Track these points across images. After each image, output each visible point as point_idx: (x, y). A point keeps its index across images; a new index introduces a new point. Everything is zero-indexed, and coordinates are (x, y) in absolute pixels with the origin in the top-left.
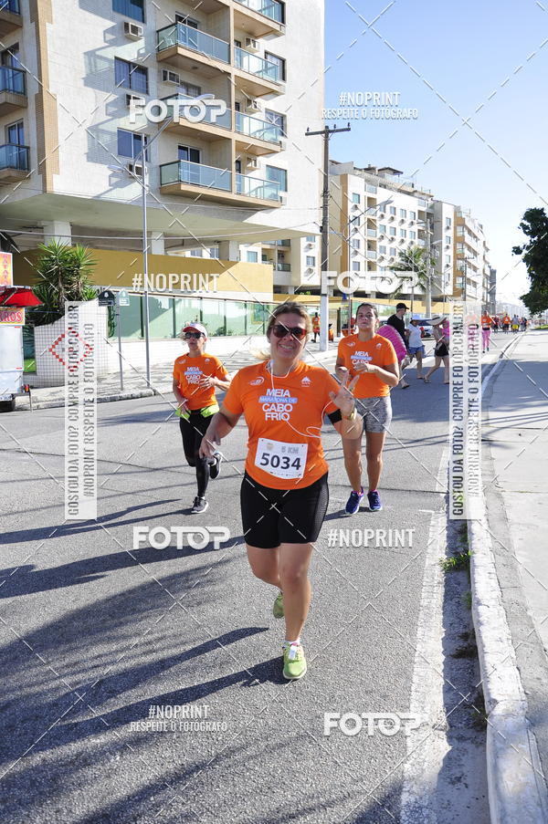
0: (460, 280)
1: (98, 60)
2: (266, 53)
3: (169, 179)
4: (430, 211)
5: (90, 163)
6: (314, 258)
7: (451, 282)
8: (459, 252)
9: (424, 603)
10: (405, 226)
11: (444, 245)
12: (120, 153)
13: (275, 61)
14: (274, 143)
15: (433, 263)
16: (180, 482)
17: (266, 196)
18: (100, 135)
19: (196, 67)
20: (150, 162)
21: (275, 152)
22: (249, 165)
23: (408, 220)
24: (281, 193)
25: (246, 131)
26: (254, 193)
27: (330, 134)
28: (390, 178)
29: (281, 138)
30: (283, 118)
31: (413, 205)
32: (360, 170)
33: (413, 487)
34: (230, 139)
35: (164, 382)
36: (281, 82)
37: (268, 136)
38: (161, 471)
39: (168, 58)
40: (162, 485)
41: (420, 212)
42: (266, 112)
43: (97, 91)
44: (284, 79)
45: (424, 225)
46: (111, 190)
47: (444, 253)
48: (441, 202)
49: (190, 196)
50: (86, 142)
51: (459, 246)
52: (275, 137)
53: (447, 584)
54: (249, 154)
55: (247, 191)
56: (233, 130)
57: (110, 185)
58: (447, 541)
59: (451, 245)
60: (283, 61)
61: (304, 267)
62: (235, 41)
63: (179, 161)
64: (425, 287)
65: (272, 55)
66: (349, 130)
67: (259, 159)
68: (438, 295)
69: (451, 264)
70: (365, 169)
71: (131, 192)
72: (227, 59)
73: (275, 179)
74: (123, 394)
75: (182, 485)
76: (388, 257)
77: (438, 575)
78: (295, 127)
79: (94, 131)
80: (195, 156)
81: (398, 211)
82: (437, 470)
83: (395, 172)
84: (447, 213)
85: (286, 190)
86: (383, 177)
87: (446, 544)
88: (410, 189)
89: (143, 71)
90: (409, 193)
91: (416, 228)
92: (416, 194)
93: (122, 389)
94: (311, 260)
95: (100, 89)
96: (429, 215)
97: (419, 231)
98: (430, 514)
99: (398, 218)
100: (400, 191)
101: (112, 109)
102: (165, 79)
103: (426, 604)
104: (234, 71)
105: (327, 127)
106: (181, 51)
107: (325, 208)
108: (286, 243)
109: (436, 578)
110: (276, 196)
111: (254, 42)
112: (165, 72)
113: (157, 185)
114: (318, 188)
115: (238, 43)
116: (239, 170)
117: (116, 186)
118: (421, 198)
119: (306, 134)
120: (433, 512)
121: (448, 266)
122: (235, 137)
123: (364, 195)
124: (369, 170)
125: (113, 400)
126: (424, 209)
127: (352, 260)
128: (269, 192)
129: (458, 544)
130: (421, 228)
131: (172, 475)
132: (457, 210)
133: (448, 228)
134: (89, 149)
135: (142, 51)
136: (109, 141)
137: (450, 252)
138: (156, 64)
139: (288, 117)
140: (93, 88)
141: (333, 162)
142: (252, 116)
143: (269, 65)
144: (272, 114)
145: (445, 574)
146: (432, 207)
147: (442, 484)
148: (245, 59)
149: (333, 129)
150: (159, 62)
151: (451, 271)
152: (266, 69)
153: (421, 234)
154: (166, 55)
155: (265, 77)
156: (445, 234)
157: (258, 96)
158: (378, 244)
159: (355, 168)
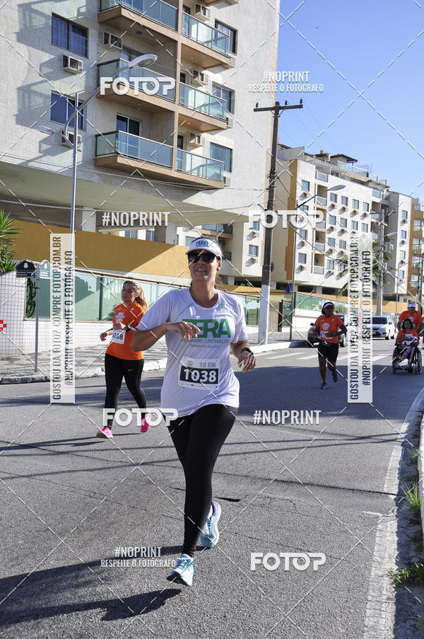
0: (415, 278)
1: (34, 15)
2: (217, 22)
3: (104, 151)
4: (385, 203)
5: (19, 127)
6: (257, 247)
7: (405, 280)
8: (414, 248)
9: (369, 622)
10: (357, 218)
11: (399, 239)
12: (53, 118)
13: (225, 31)
14: (221, 120)
15: (386, 258)
16: (86, 467)
17: (209, 175)
18: (32, 96)
19: (140, 31)
20: (85, 130)
21: (220, 129)
22: (193, 141)
23: (361, 211)
24: (225, 174)
25: (191, 104)
26: (196, 171)
27: (280, 111)
28: (343, 166)
29: (227, 115)
30: (230, 93)
31: (367, 195)
32: (312, 156)
33: (356, 486)
34: (173, 112)
35: (85, 365)
36: (230, 55)
37: (214, 111)
38: (66, 455)
39: (110, 19)
40: (64, 469)
41: (374, 203)
42: (213, 86)
43: (31, 49)
44: (234, 51)
45: (378, 215)
46: (40, 157)
47: (399, 249)
48: (398, 194)
49: (127, 170)
50: (16, 103)
51: (415, 242)
52: (221, 113)
53: (399, 600)
54: (193, 130)
55: (188, 169)
56: (177, 102)
57: (40, 152)
58: (398, 549)
59: (407, 240)
60: (235, 32)
61: (246, 257)
62: (184, 6)
63: (116, 132)
64: (377, 283)
65: (224, 25)
66: (301, 107)
67: (204, 135)
68: (390, 294)
69: (406, 260)
70: (317, 155)
71: (62, 162)
72: (174, 25)
73: (219, 158)
74: (36, 376)
75: (88, 470)
76: (337, 249)
77: (387, 590)
78: (243, 103)
79: (25, 91)
80: (134, 128)
81: (350, 202)
82: (386, 469)
83: (349, 160)
84: (404, 205)
85: (231, 171)
86: (336, 164)
87: (397, 553)
88: (364, 179)
89: (82, 31)
90: (362, 183)
91: (368, 220)
92: (370, 184)
93: (36, 370)
94: (253, 249)
95: (34, 47)
96: (384, 206)
97: (372, 223)
98: (378, 517)
99: (350, 208)
100: (354, 180)
101: (47, 70)
102: (106, 42)
103: (371, 624)
104: (181, 40)
105: (277, 103)
106: (125, 13)
107: (271, 189)
108: (228, 229)
109: (384, 592)
110: (219, 176)
111: (204, 9)
112: (107, 35)
113: (91, 155)
114: (265, 169)
115: (187, 9)
116: (181, 146)
117: (46, 153)
118: (377, 189)
119: (255, 110)
120: (381, 515)
121: (402, 262)
122: (178, 110)
123: (314, 182)
124: (322, 156)
125: (24, 381)
126: (378, 200)
127: (298, 251)
128: (212, 171)
129: (412, 554)
130: (374, 220)
131: (79, 459)
132: (415, 203)
133: (404, 222)
134: (19, 111)
135: (83, 10)
136: (42, 105)
137: (406, 248)
138: (97, 25)
139: (236, 94)
140: (27, 44)
141: (282, 146)
142: (199, 88)
143: (219, 35)
144: (219, 89)
145: (396, 588)
146: (387, 198)
147: (391, 485)
148: (194, 27)
149: (284, 105)
150: (100, 23)
151: (405, 268)
152: (216, 40)
153: (374, 227)
154: (109, 16)
155: (215, 48)
156: (400, 228)
157: (205, 69)
158: (327, 236)
159: (305, 154)
